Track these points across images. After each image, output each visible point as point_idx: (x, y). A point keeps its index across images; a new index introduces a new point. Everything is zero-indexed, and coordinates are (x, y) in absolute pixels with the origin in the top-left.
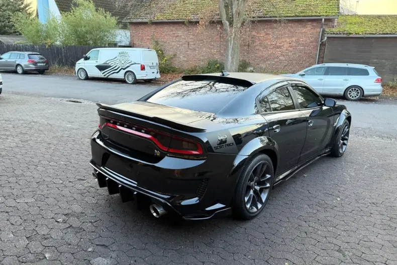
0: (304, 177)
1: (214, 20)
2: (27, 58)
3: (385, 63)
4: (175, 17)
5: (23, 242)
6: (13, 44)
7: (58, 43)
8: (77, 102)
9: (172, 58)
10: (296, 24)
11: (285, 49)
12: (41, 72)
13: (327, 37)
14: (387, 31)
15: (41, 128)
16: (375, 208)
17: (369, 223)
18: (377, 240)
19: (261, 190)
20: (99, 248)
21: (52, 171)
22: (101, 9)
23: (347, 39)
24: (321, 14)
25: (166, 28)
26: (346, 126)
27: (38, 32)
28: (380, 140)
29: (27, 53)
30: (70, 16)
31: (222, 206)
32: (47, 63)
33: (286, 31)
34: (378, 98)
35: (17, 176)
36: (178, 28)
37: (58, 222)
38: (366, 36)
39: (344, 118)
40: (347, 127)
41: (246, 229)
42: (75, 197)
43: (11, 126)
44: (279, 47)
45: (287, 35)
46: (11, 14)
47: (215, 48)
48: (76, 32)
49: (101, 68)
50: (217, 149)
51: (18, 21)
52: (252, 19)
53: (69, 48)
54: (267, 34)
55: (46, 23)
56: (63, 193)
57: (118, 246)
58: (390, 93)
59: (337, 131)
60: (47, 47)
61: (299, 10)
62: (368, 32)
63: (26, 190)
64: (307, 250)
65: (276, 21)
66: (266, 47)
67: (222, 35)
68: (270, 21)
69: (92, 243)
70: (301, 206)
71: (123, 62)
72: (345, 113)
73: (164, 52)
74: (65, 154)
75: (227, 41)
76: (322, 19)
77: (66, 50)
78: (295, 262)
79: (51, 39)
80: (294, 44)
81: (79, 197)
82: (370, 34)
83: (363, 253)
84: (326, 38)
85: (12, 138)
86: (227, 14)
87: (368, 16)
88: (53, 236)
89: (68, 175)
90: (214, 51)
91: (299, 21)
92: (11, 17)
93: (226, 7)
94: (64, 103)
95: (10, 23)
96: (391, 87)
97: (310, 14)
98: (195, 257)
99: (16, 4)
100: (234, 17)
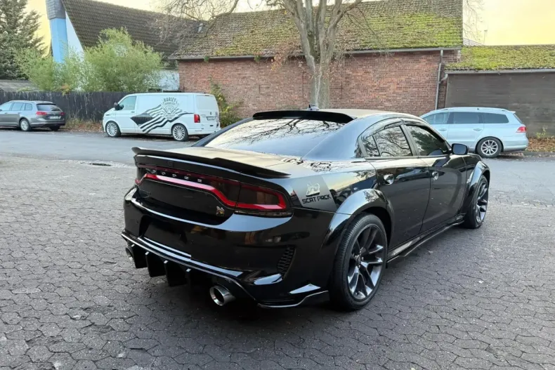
0: (429, 254)
1: (294, 54)
2: (35, 110)
3: (529, 108)
4: (240, 53)
5: (22, 347)
6: (17, 91)
7: (79, 89)
8: (105, 165)
9: (237, 107)
10: (406, 58)
11: (392, 91)
12: (54, 128)
13: (449, 75)
14: (529, 64)
15: (52, 198)
16: (533, 292)
17: (527, 312)
18: (542, 334)
19: (371, 268)
20: (135, 352)
21: (67, 252)
22: (140, 43)
23: (476, 76)
24: (439, 44)
25: (228, 66)
26: (483, 184)
27: (51, 74)
28: (531, 206)
29: (36, 102)
30: (96, 52)
31: (316, 288)
32: (63, 115)
33: (393, 67)
34: (522, 154)
35: (15, 260)
36: (246, 66)
37: (74, 319)
38: (502, 72)
39: (481, 172)
40: (484, 186)
41: (350, 324)
42: (100, 285)
43: (9, 195)
44: (383, 89)
45: (393, 73)
46: (15, 51)
47: (296, 93)
48: (105, 74)
49: (139, 120)
50: (306, 202)
51: (24, 60)
52: (346, 52)
53: (94, 95)
54: (366, 72)
55: (63, 62)
56: (83, 280)
57: (163, 349)
58: (538, 148)
59: (471, 191)
60: (63, 94)
61: (409, 39)
62: (503, 67)
63: (29, 277)
64: (441, 350)
65: (378, 55)
66: (365, 89)
67: (304, 75)
68: (370, 55)
69: (125, 347)
70: (428, 291)
71: (169, 112)
72: (481, 167)
73: (226, 99)
74: (86, 230)
75: (313, 82)
76: (439, 52)
77: (90, 99)
78: (424, 367)
79: (69, 83)
80: (404, 85)
81: (105, 285)
82: (506, 69)
83: (523, 352)
84: (447, 76)
85: (11, 211)
86: (312, 46)
87: (501, 46)
88: (66, 339)
89: (91, 257)
90: (295, 96)
91: (410, 54)
92: (15, 55)
93: (311, 36)
94: (86, 167)
95: (13, 65)
96: (540, 140)
97: (424, 44)
98: (278, 363)
99: (22, 38)
100: (321, 49)
